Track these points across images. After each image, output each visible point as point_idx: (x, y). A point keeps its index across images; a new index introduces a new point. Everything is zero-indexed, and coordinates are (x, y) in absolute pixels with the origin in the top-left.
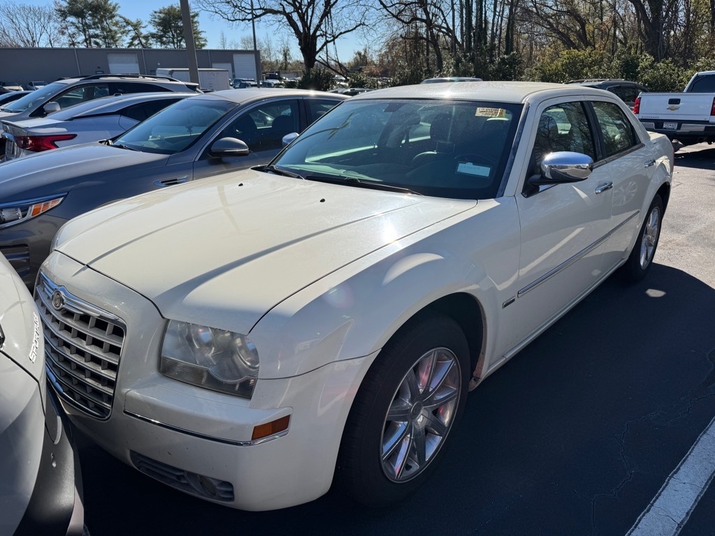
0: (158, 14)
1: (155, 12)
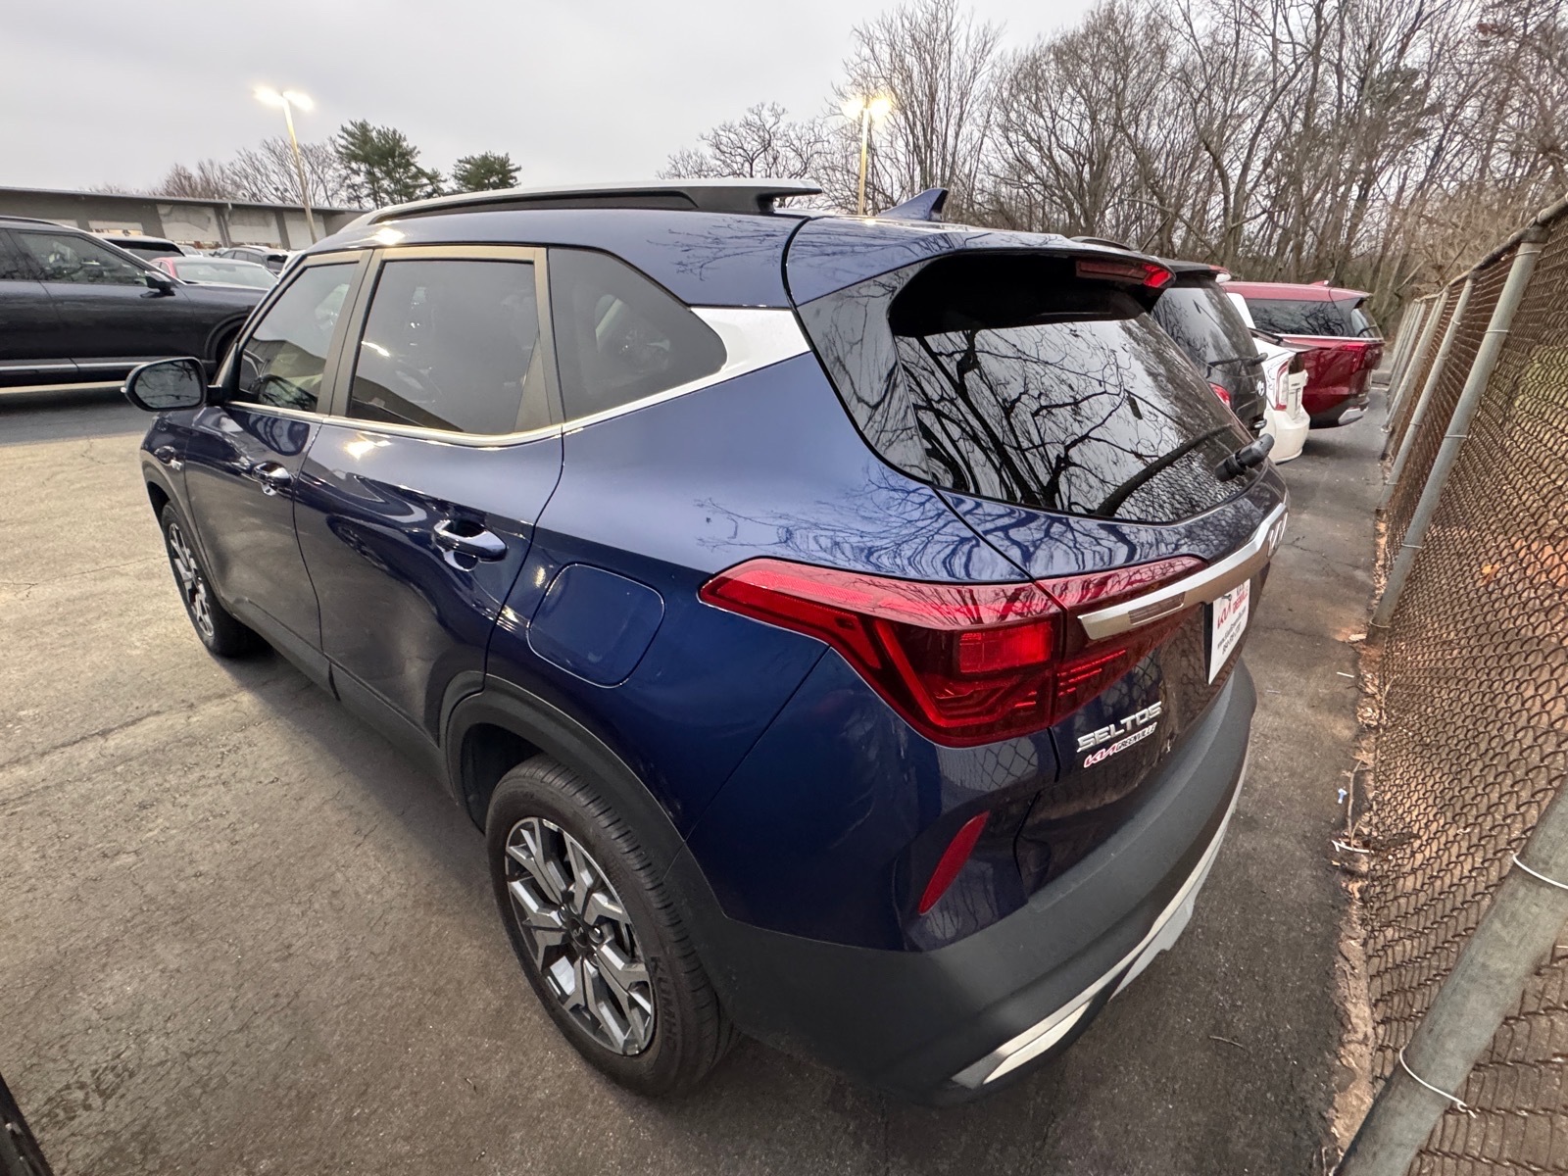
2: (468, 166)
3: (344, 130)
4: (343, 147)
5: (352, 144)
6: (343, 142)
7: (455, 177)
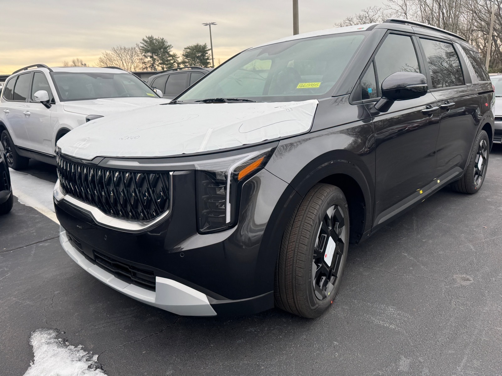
0: (186, 49)
1: (185, 49)
2: (188, 50)
3: (143, 40)
4: (142, 47)
5: (146, 46)
6: (142, 45)
7: (183, 55)
